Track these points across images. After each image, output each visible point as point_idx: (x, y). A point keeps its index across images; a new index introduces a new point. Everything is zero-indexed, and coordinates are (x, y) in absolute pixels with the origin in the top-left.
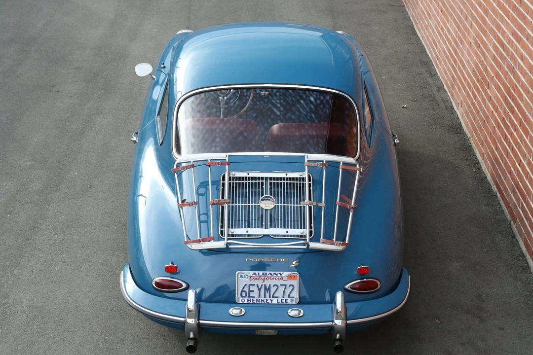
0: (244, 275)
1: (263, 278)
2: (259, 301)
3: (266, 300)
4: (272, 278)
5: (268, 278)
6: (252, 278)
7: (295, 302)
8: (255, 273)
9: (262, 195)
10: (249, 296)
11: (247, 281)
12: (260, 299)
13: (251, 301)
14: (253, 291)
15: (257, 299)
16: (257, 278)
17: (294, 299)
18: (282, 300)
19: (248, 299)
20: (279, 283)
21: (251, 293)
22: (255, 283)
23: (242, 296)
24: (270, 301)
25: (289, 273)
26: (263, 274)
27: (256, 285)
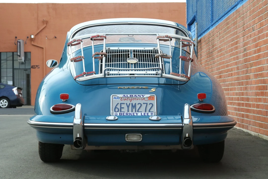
0: (117, 97)
1: (130, 99)
2: (128, 114)
3: (133, 113)
4: (137, 98)
5: (134, 99)
6: (122, 99)
7: (154, 114)
8: (124, 95)
9: (129, 57)
10: (121, 111)
11: (119, 101)
12: (129, 113)
13: (122, 115)
14: (123, 108)
15: (126, 113)
16: (126, 99)
17: (153, 113)
18: (144, 113)
19: (120, 113)
20: (142, 102)
21: (122, 109)
22: (125, 102)
23: (115, 111)
24: (135, 114)
25: (149, 95)
26: (130, 96)
27: (125, 104)
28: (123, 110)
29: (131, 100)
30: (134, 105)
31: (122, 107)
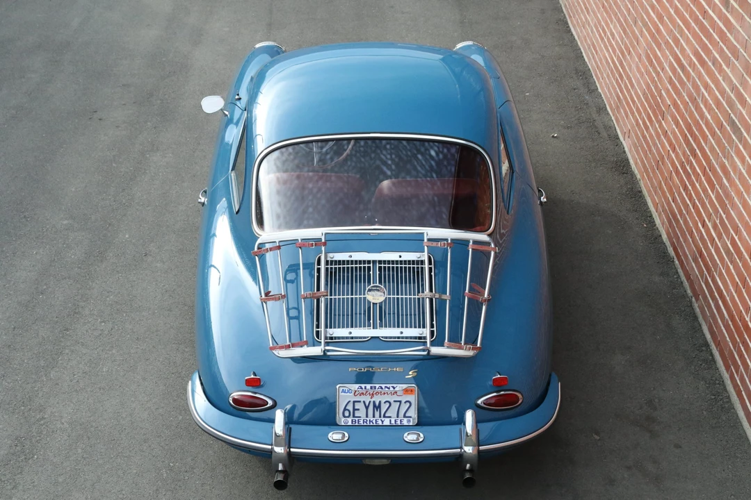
0: (347, 389)
1: (371, 393)
2: (366, 422)
3: (376, 420)
4: (383, 392)
5: (377, 393)
6: (357, 393)
7: (413, 423)
8: (360, 387)
9: (369, 284)
11: (350, 397)
12: (368, 419)
13: (356, 423)
14: (358, 410)
15: (364, 420)
16: (363, 393)
17: (411, 419)
18: (395, 420)
19: (352, 420)
20: (392, 398)
21: (356, 412)
22: (362, 398)
23: (344, 417)
24: (380, 423)
25: (405, 386)
26: (371, 388)
27: (362, 402)
28: (357, 414)
29: (373, 394)
30: (377, 404)
31: (356, 407)
